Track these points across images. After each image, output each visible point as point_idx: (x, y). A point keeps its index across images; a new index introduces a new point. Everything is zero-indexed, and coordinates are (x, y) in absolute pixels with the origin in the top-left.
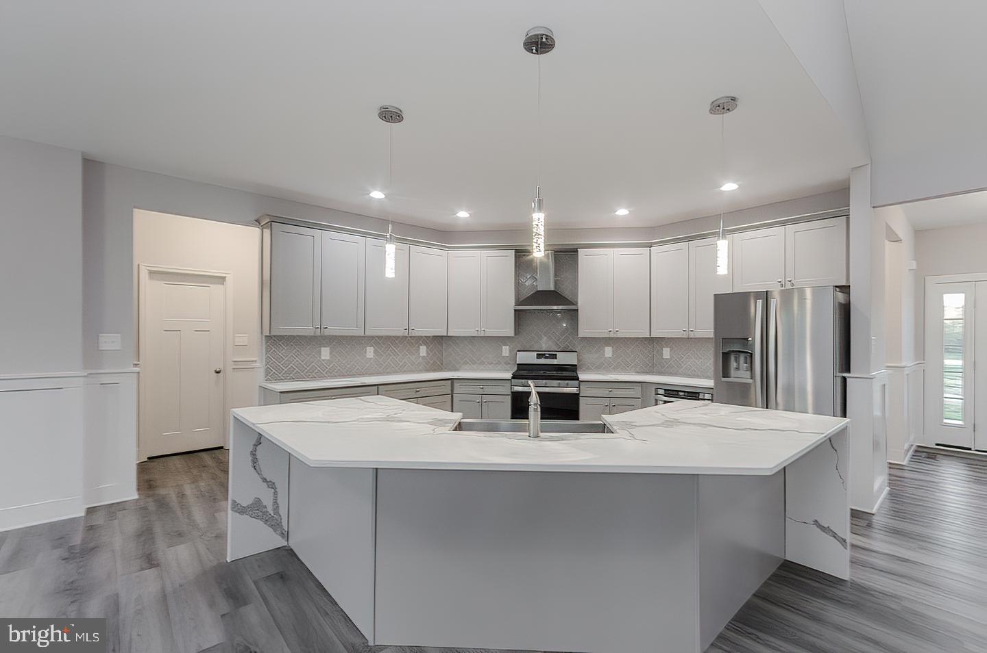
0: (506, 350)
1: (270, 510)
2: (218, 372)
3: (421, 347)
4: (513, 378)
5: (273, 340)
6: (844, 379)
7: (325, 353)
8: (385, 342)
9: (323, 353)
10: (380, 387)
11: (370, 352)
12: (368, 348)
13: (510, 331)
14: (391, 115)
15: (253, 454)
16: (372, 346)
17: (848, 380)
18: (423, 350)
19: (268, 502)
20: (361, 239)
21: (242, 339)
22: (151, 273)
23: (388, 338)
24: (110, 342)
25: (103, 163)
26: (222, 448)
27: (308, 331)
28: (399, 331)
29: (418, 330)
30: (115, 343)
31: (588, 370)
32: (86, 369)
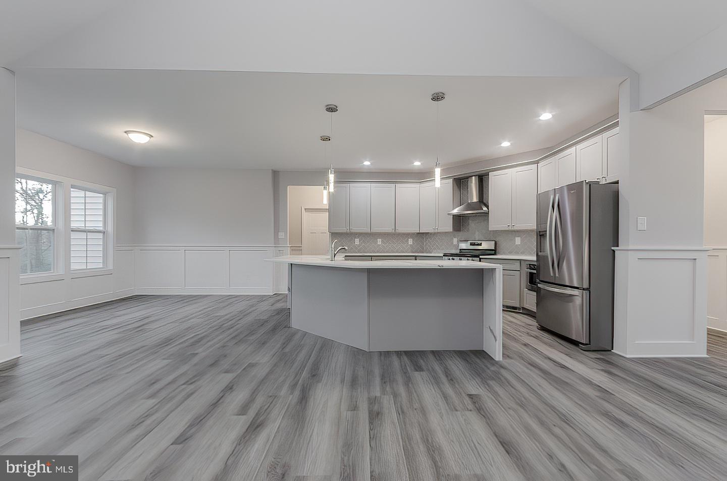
0: (455, 241)
3: (409, 240)
4: (444, 255)
5: (334, 235)
6: (614, 251)
7: (357, 241)
8: (386, 236)
10: (373, 257)
12: (378, 240)
13: (450, 229)
14: (326, 139)
16: (381, 238)
17: (616, 252)
18: (410, 241)
22: (305, 209)
23: (386, 234)
25: (279, 171)
27: (344, 230)
28: (389, 229)
29: (401, 229)
30: (282, 236)
31: (504, 254)
32: (275, 245)
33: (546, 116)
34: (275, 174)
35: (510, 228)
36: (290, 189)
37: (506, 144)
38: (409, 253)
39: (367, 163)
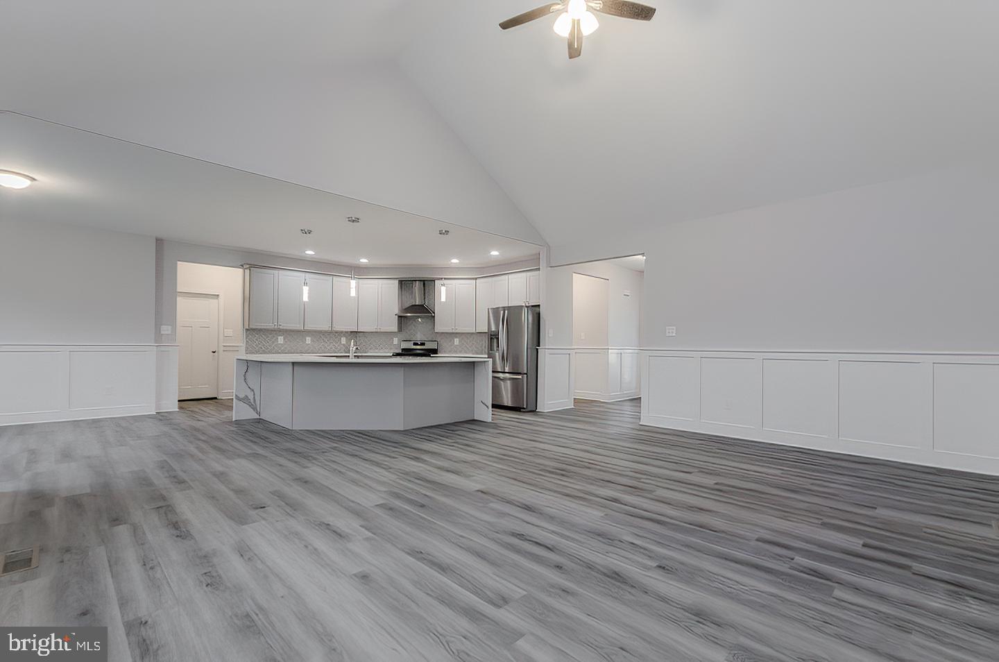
0: (396, 341)
1: (252, 401)
2: (214, 352)
3: (342, 337)
5: (250, 331)
6: (537, 349)
7: (281, 340)
8: (318, 334)
9: (279, 340)
11: (308, 341)
12: (307, 338)
13: (395, 328)
15: (245, 376)
16: (309, 336)
17: (539, 350)
18: (344, 340)
19: (251, 397)
20: (303, 274)
21: (229, 332)
23: (320, 332)
24: (166, 330)
25: (166, 240)
26: (216, 398)
27: (270, 326)
28: (326, 327)
29: (338, 328)
30: (168, 330)
31: (445, 352)
32: (156, 343)
33: (495, 253)
34: (159, 242)
35: (454, 331)
36: (181, 266)
37: (455, 261)
38: (341, 353)
39: (310, 252)
